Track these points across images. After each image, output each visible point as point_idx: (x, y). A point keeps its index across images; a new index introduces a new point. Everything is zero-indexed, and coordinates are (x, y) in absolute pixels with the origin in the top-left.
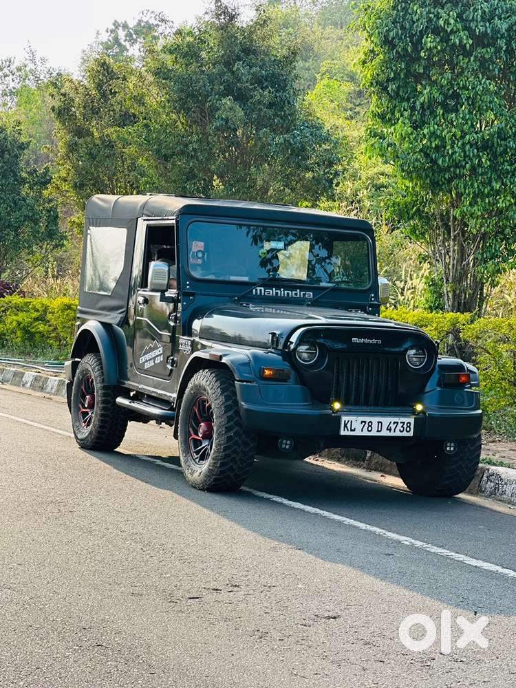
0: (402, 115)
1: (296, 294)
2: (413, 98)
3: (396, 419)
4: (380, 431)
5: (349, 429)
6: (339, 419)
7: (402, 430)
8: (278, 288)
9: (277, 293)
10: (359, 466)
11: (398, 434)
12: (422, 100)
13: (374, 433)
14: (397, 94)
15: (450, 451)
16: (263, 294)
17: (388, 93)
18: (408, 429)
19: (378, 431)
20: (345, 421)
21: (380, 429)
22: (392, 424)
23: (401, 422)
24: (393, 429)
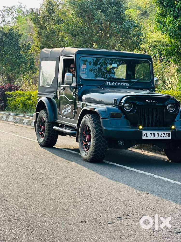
0: (170, 14)
1: (122, 84)
2: (174, 6)
3: (164, 132)
5: (146, 137)
6: (142, 132)
7: (166, 136)
8: (115, 82)
9: (115, 84)
10: (160, 154)
11: (165, 138)
12: (177, 6)
13: (155, 138)
14: (167, 5)
16: (109, 85)
17: (164, 5)
18: (169, 136)
19: (157, 137)
20: (144, 133)
21: (158, 136)
22: (163, 134)
23: (166, 133)
24: (163, 136)
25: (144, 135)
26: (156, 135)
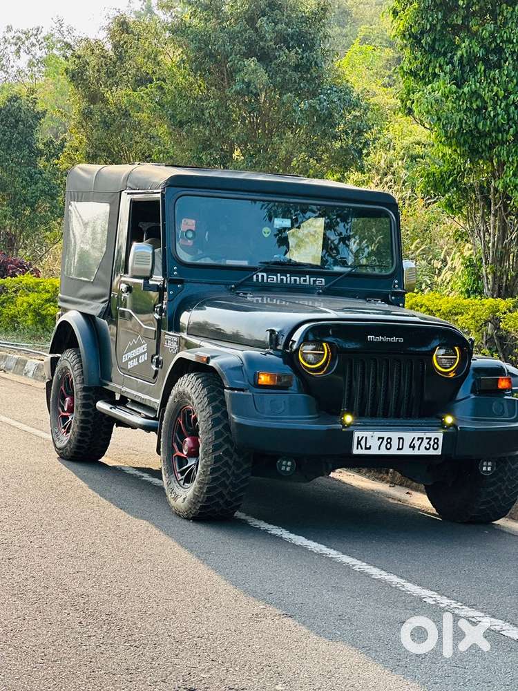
1: (305, 281)
3: (421, 435)
4: (401, 449)
5: (364, 447)
6: (351, 434)
7: (428, 447)
8: (284, 273)
9: (282, 280)
11: (423, 452)
13: (394, 451)
15: (487, 471)
16: (265, 281)
18: (436, 446)
19: (399, 449)
20: (358, 437)
21: (401, 447)
22: (416, 439)
23: (427, 438)
24: (417, 446)
25: (359, 443)
26: (395, 443)
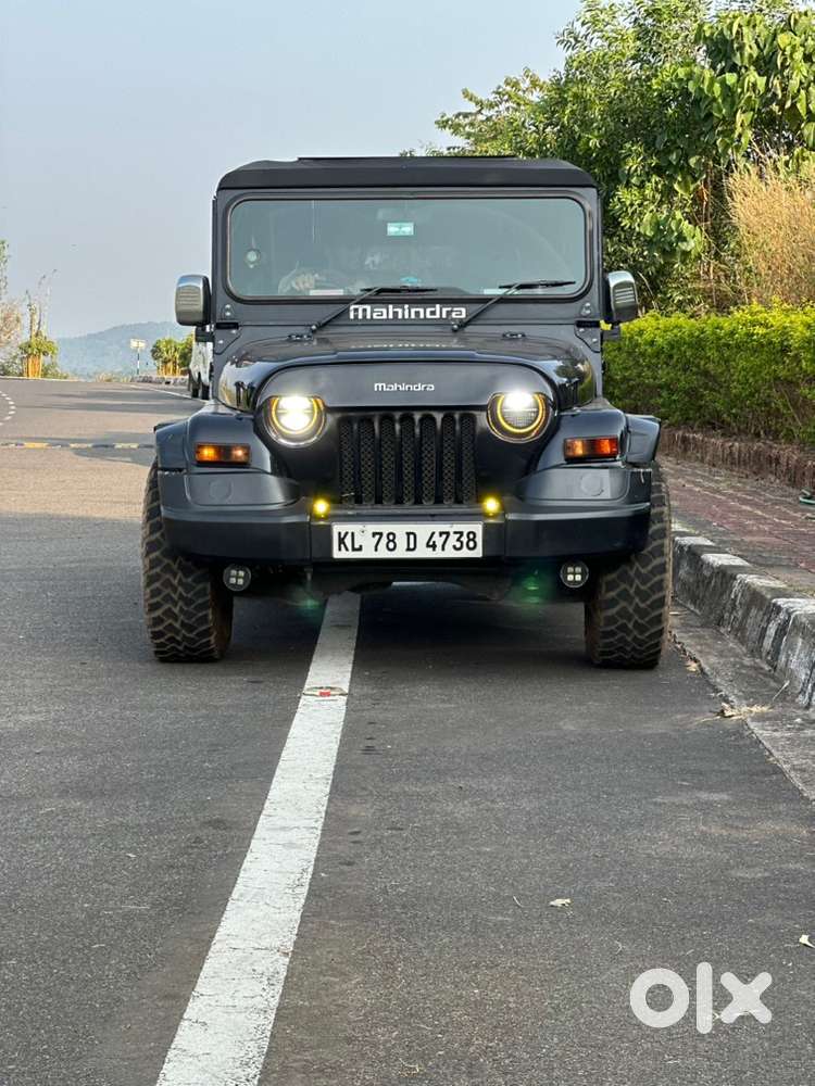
1: (433, 313)
3: (445, 527)
4: (414, 549)
5: (350, 547)
6: (328, 530)
7: (458, 545)
8: (399, 303)
9: (395, 313)
11: (450, 553)
13: (401, 553)
15: (574, 582)
16: (369, 317)
18: (471, 544)
19: (408, 549)
20: (340, 533)
21: (412, 546)
22: (437, 534)
23: (455, 533)
24: (439, 544)
25: (341, 541)
